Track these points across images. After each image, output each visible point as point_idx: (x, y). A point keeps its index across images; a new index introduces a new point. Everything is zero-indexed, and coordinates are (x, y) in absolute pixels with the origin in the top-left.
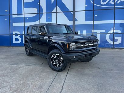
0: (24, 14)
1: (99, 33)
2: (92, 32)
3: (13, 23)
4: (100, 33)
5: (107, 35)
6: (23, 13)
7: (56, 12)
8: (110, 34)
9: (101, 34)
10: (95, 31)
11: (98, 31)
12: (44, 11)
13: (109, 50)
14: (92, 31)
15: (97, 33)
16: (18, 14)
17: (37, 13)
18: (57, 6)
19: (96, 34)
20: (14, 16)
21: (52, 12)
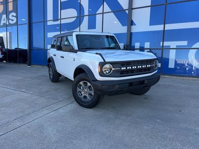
0: (61, 19)
1: (175, 47)
2: (161, 45)
3: (48, 33)
4: (177, 46)
5: (191, 50)
6: (59, 18)
7: (103, 13)
8: (196, 50)
9: (178, 48)
10: (166, 44)
11: (173, 44)
12: (86, 12)
13: (195, 80)
14: (162, 43)
15: (170, 46)
16: (54, 20)
17: (76, 16)
19: (169, 48)
20: (49, 23)
21: (97, 13)
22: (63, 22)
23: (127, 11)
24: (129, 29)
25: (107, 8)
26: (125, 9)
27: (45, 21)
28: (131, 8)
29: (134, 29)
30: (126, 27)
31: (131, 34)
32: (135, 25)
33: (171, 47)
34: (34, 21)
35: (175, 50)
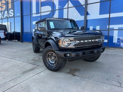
0: (41, 13)
1: (118, 29)
2: (108, 27)
3: (33, 22)
6: (40, 12)
7: (68, 8)
9: (119, 29)
10: (111, 26)
11: (116, 27)
12: (57, 8)
14: (108, 26)
16: (37, 14)
17: (51, 10)
18: (69, 1)
19: (113, 30)
20: (34, 16)
21: (64, 8)
22: (42, 14)
23: (84, 6)
24: (86, 18)
25: (70, 4)
26: (82, 4)
27: (31, 14)
28: (87, 4)
29: (89, 18)
30: (83, 17)
31: (87, 20)
32: (90, 15)
33: (114, 29)
34: (24, 14)
35: (117, 31)
